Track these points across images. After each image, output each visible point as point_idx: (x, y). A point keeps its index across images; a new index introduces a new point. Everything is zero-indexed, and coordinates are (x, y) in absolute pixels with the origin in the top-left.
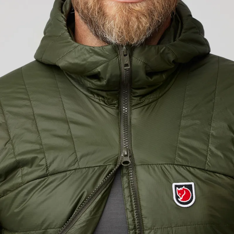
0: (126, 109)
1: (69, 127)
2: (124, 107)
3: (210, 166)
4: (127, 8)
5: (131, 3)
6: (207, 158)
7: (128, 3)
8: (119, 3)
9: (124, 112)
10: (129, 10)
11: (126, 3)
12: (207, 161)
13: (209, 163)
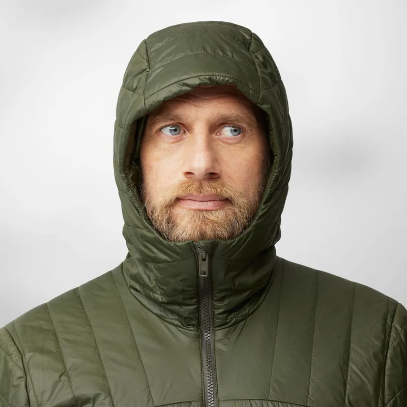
0: (209, 335)
1: (139, 355)
2: (205, 334)
3: (312, 401)
4: (201, 217)
5: (206, 210)
6: (308, 392)
7: (202, 210)
8: (192, 211)
9: (206, 339)
10: (204, 219)
11: (200, 210)
12: (309, 395)
13: (311, 398)
